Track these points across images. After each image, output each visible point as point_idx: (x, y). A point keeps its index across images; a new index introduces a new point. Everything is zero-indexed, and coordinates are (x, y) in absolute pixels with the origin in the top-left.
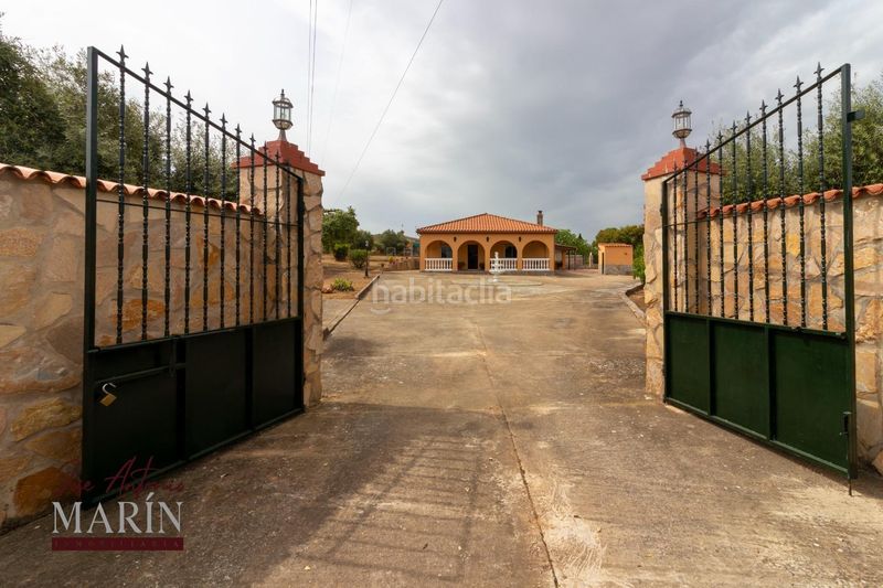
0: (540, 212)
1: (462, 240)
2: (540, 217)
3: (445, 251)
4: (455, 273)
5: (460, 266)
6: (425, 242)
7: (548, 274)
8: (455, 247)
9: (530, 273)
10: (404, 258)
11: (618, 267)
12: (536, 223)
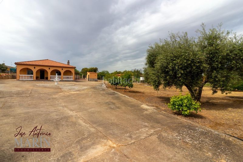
0: (69, 61)
1: (38, 68)
2: (68, 62)
3: (30, 72)
4: (35, 81)
5: (37, 78)
6: (19, 68)
7: (72, 81)
8: (35, 71)
9: (66, 81)
10: (7, 74)
11: (93, 79)
12: (67, 64)
